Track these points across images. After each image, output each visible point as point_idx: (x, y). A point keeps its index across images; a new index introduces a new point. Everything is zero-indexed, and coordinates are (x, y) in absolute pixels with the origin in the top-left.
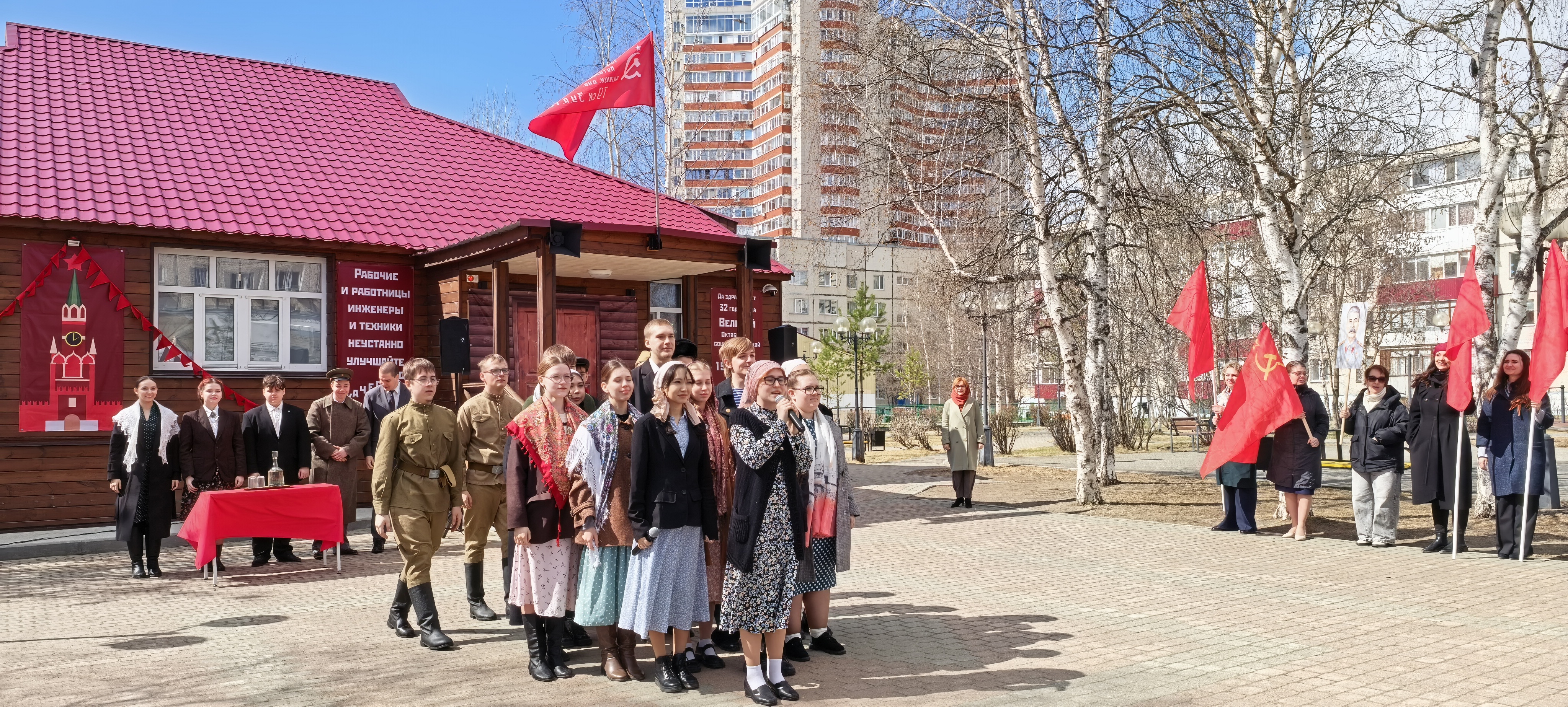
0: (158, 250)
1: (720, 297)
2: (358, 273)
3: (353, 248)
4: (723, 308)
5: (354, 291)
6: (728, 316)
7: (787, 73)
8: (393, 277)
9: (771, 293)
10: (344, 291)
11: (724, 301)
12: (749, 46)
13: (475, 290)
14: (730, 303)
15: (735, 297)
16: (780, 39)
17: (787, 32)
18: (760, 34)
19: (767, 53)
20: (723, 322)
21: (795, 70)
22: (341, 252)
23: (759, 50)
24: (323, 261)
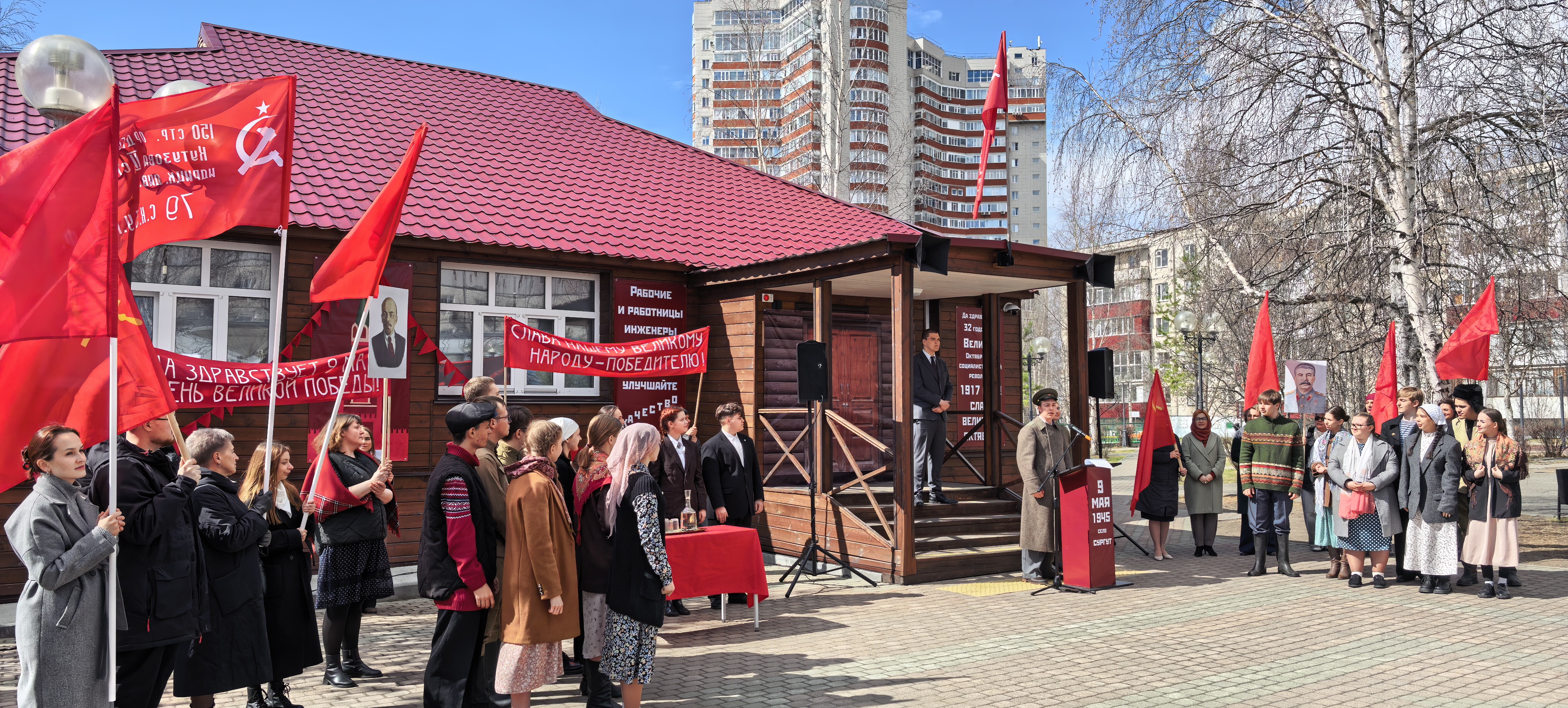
0: (444, 265)
1: (965, 316)
2: (635, 291)
3: (634, 264)
4: (967, 327)
5: (631, 310)
6: (973, 336)
7: (816, 91)
8: (666, 295)
9: (1014, 312)
10: (621, 310)
11: (968, 321)
12: (777, 64)
13: (770, 310)
14: (975, 323)
15: (980, 317)
16: (810, 57)
17: (817, 51)
18: (789, 51)
19: (799, 70)
20: (967, 343)
21: (824, 87)
22: (618, 268)
23: (789, 70)
24: (595, 278)
